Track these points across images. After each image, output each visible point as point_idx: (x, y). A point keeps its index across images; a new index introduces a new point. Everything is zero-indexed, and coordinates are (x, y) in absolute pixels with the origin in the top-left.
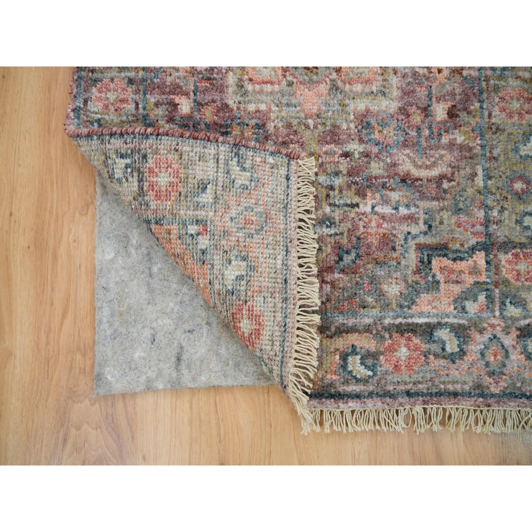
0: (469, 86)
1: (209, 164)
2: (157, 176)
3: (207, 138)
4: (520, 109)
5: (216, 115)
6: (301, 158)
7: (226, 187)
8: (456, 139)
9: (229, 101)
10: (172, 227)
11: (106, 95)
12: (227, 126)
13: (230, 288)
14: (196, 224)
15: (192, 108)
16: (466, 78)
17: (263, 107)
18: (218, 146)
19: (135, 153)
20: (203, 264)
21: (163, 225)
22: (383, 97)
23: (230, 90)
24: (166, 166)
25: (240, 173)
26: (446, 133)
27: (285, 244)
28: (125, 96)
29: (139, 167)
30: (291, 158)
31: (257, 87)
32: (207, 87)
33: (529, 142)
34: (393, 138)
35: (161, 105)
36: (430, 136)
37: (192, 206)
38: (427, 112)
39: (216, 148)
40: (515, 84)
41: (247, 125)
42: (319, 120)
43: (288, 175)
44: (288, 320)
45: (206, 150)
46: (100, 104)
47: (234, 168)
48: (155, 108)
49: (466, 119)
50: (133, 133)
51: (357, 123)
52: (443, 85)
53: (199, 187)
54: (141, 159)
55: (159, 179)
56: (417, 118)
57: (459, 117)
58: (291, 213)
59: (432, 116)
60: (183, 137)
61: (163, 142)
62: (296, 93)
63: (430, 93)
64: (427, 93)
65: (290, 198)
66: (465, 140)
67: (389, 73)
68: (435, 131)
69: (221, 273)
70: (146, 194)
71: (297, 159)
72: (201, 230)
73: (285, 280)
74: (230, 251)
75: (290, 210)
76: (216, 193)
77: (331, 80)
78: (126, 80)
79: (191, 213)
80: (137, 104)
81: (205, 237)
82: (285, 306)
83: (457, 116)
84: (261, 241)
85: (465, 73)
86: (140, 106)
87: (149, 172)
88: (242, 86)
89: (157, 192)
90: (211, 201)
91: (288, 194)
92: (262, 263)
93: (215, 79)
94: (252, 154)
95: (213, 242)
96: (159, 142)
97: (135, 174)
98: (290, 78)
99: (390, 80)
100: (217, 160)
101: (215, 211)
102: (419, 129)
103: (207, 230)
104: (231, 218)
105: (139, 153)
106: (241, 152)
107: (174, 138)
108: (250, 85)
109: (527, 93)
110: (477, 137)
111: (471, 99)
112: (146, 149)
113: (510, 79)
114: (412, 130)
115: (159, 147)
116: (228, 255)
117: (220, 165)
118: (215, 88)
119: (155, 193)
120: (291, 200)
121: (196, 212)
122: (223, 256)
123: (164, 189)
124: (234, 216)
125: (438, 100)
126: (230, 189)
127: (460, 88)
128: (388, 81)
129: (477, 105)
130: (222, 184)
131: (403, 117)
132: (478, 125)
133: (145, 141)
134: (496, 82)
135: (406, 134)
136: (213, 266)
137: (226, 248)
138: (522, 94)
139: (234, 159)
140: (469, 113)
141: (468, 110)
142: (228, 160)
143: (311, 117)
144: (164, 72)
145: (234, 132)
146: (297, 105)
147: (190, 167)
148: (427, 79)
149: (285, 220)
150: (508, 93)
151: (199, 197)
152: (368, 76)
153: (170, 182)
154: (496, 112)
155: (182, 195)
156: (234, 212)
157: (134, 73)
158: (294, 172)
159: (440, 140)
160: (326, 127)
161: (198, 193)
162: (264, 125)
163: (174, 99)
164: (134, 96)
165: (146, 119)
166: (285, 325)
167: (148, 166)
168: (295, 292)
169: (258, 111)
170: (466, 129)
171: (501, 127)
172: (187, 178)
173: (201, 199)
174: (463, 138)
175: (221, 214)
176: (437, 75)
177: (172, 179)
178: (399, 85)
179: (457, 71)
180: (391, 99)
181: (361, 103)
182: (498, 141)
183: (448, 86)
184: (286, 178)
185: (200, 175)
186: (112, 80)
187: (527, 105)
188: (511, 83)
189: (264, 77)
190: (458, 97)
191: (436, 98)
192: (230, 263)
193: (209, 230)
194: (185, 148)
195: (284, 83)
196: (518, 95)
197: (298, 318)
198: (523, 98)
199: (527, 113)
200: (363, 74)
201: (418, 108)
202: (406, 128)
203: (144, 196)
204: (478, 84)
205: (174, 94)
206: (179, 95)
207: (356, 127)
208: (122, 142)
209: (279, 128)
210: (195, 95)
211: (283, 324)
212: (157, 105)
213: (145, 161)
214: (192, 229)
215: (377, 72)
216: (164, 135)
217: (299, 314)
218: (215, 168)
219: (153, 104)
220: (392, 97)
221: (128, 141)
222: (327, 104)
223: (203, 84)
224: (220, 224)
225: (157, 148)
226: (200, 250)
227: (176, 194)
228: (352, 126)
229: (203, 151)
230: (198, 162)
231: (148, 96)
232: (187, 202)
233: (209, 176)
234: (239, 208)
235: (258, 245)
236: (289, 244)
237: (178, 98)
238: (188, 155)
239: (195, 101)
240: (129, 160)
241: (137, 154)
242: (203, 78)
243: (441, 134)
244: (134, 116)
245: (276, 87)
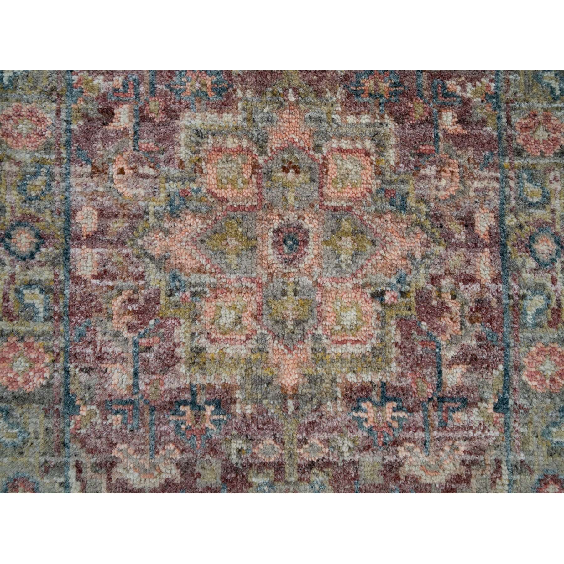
0: (84, 151)
4: (20, 122)
5: (410, 108)
8: (105, 81)
9: (393, 127)
11: (549, 136)
12: (395, 93)
15: (440, 117)
16: (87, 161)
17: (351, 119)
22: (199, 128)
23: (393, 141)
26: (117, 87)
28: (525, 134)
31: (359, 145)
32: (423, 145)
33: (10, 77)
34: (187, 79)
35: (478, 121)
36: (139, 84)
38: (141, 115)
40: (22, 155)
41: (370, 94)
42: (281, 99)
46: (555, 123)
48: (485, 117)
49: (90, 106)
51: (234, 96)
52: (119, 152)
56: (155, 106)
57: (98, 109)
59: (135, 110)
62: (310, 136)
63: (136, 141)
64: (139, 141)
66: (93, 80)
67: (190, 162)
68: (132, 90)
77: (265, 153)
78: (525, 154)
80: (509, 122)
83: (101, 111)
85: (88, 169)
86: (504, 120)
88: (377, 145)
93: (413, 155)
98: (318, 155)
99: (189, 152)
102: (153, 92)
108: (368, 147)
109: (9, 143)
110: (77, 83)
111: (82, 134)
113: (29, 161)
114: (162, 91)
118: (412, 142)
125: (125, 131)
127: (95, 147)
128: (192, 152)
129: (74, 127)
131: (173, 106)
132: (74, 99)
134: (47, 156)
135: (169, 85)
138: (15, 141)
140: (85, 116)
141: (86, 119)
143: (291, 104)
144: (478, 164)
145: (387, 85)
146: (308, 120)
148: (139, 160)
150: (33, 142)
152: (218, 157)
154: (50, 118)
157: (516, 162)
159: (126, 79)
160: (272, 91)
162: (349, 96)
163: (463, 129)
164: (513, 132)
165: (497, 103)
169: (357, 114)
170: (91, 94)
171: (44, 97)
174: (95, 82)
176: (125, 166)
178: (176, 147)
179: (98, 171)
180: (188, 128)
181: (228, 122)
182: (50, 78)
183: (112, 150)
186: (543, 155)
187: (9, 127)
188: (28, 155)
189: (351, 158)
190: (99, 136)
191: (128, 134)
195: (325, 150)
196: (20, 140)
198: (13, 137)
199: (10, 117)
200: (224, 160)
201: (151, 120)
202: (170, 93)
204: (72, 153)
205: (464, 136)
206: (456, 133)
207: (235, 91)
209: (330, 90)
210: (437, 135)
212: (484, 122)
215: (207, 163)
219: (489, 124)
220: (186, 131)
222: (270, 120)
223: (428, 148)
228: (239, 93)
231: (495, 134)
237: (458, 130)
239: (436, 127)
242: (429, 155)
243: (124, 86)
244: (512, 109)
245: (334, 144)
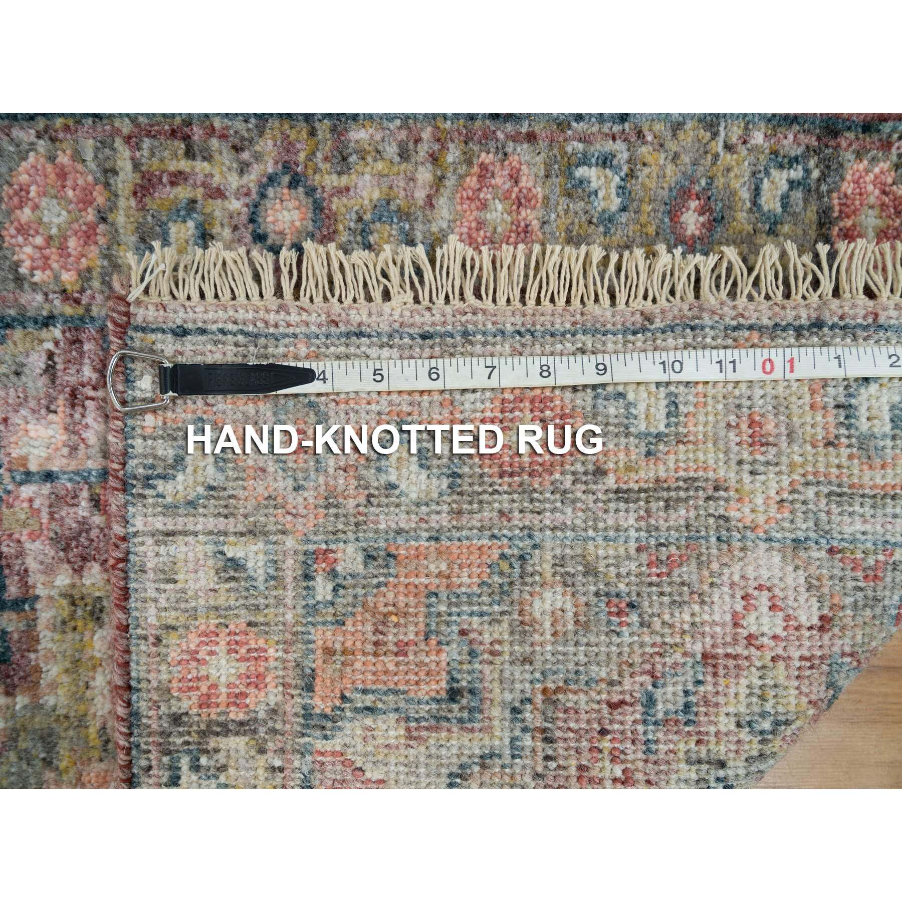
1: (181, 556)
2: (214, 686)
3: (121, 565)
6: (124, 293)
7: (226, 506)
10: (320, 643)
13: (445, 482)
14: (313, 579)
18: (136, 534)
19: (169, 743)
20: (395, 557)
21: (313, 670)
24: (194, 664)
25: (189, 470)
27: (343, 340)
29: (198, 732)
30: (129, 323)
37: (275, 593)
39: (140, 539)
43: (175, 333)
44: (509, 328)
45: (149, 565)
47: (180, 488)
50: (128, 751)
53: (233, 579)
54: (181, 729)
55: (223, 679)
58: (266, 323)
60: (128, 626)
61: (143, 675)
65: (230, 327)
69: (413, 508)
70: (253, 715)
71: (129, 304)
72: (324, 565)
73: (424, 337)
74: (367, 488)
75: (259, 324)
76: (242, 534)
79: (290, 593)
81: (339, 555)
82: (479, 337)
84: (342, 406)
87: (208, 707)
89: (249, 684)
90: (261, 545)
91: (223, 332)
92: (390, 403)
94: (140, 441)
95: (350, 535)
96: (143, 685)
97: (212, 743)
100: (168, 534)
101: (284, 533)
103: (326, 551)
104: (295, 489)
105: (169, 735)
106: (141, 470)
107: (133, 649)
112: (160, 718)
115: (155, 684)
116: (376, 493)
117: (180, 528)
119: (252, 690)
120: (235, 323)
121: (289, 580)
122: (379, 505)
123: (243, 667)
124: (290, 482)
126: (230, 497)
130: (222, 519)
133: (144, 721)
136: (399, 532)
137: (362, 500)
139: (160, 489)
142: (165, 506)
147: (193, 604)
149: (287, 340)
151: (255, 575)
153: (229, 652)
155: (253, 619)
156: (281, 484)
158: (162, 312)
161: (246, 580)
166: (519, 333)
167: (195, 711)
168: (448, 309)
172: (217, 609)
173: (261, 571)
175: (289, 518)
177: (221, 648)
184: (182, 336)
185: (206, 579)
192: (392, 486)
193: (324, 547)
194: (152, 620)
197: (502, 301)
203: (255, 720)
208: (146, 780)
211: (518, 338)
213: (185, 719)
214: (323, 589)
216: (129, 674)
217: (494, 301)
218: (186, 539)
221: (144, 763)
224: (312, 516)
225: (157, 689)
226: (366, 565)
227: (252, 635)
229: (151, 575)
230: (179, 586)
232: (267, 606)
233: (205, 554)
234: (271, 469)
235: (352, 415)
236: (343, 328)
238: (165, 609)
240: (182, 761)
241: (171, 740)
